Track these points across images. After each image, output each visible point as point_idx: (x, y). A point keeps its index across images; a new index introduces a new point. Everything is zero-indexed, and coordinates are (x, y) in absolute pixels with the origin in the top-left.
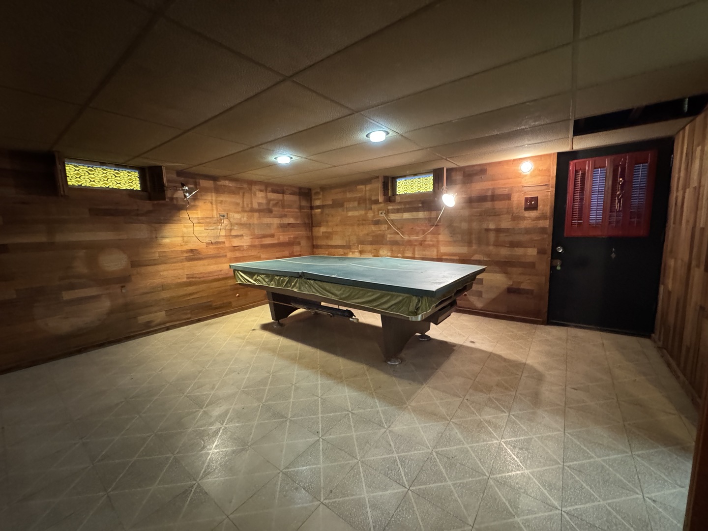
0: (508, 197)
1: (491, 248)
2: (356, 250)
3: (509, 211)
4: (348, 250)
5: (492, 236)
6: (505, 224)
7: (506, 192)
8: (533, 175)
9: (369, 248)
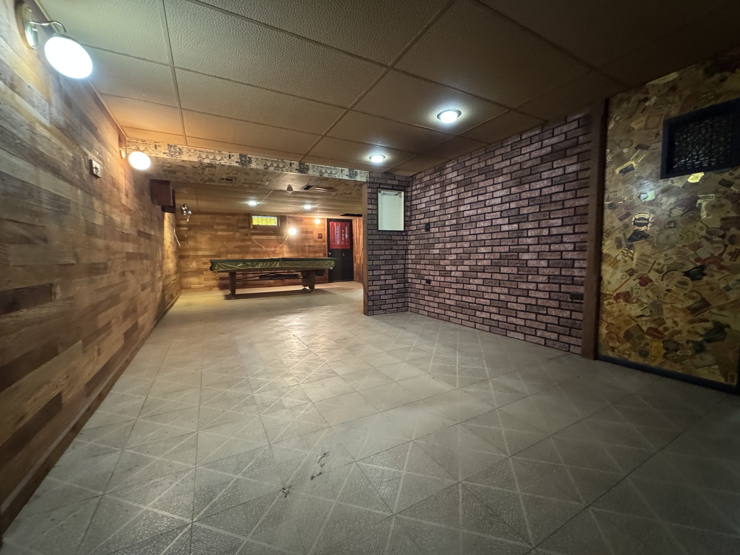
0: (312, 233)
1: (307, 254)
3: (313, 238)
5: (307, 248)
6: (312, 244)
7: (311, 230)
8: (320, 225)
9: (237, 256)
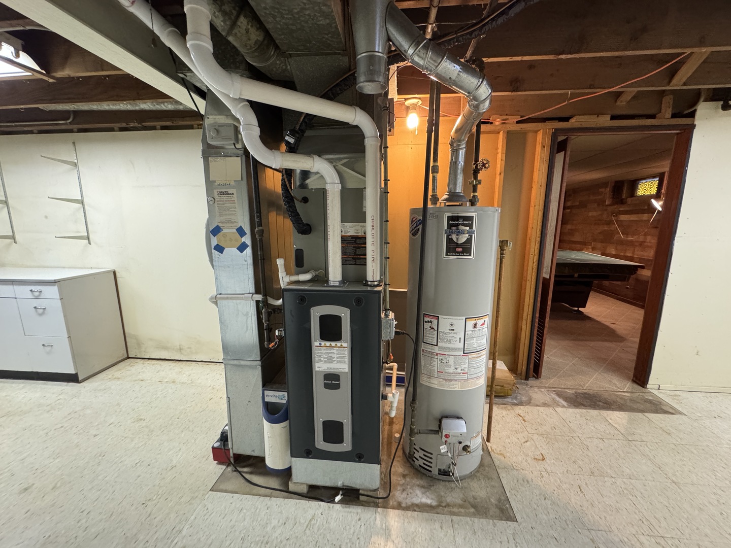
2: (590, 247)
4: (584, 246)
9: (599, 245)
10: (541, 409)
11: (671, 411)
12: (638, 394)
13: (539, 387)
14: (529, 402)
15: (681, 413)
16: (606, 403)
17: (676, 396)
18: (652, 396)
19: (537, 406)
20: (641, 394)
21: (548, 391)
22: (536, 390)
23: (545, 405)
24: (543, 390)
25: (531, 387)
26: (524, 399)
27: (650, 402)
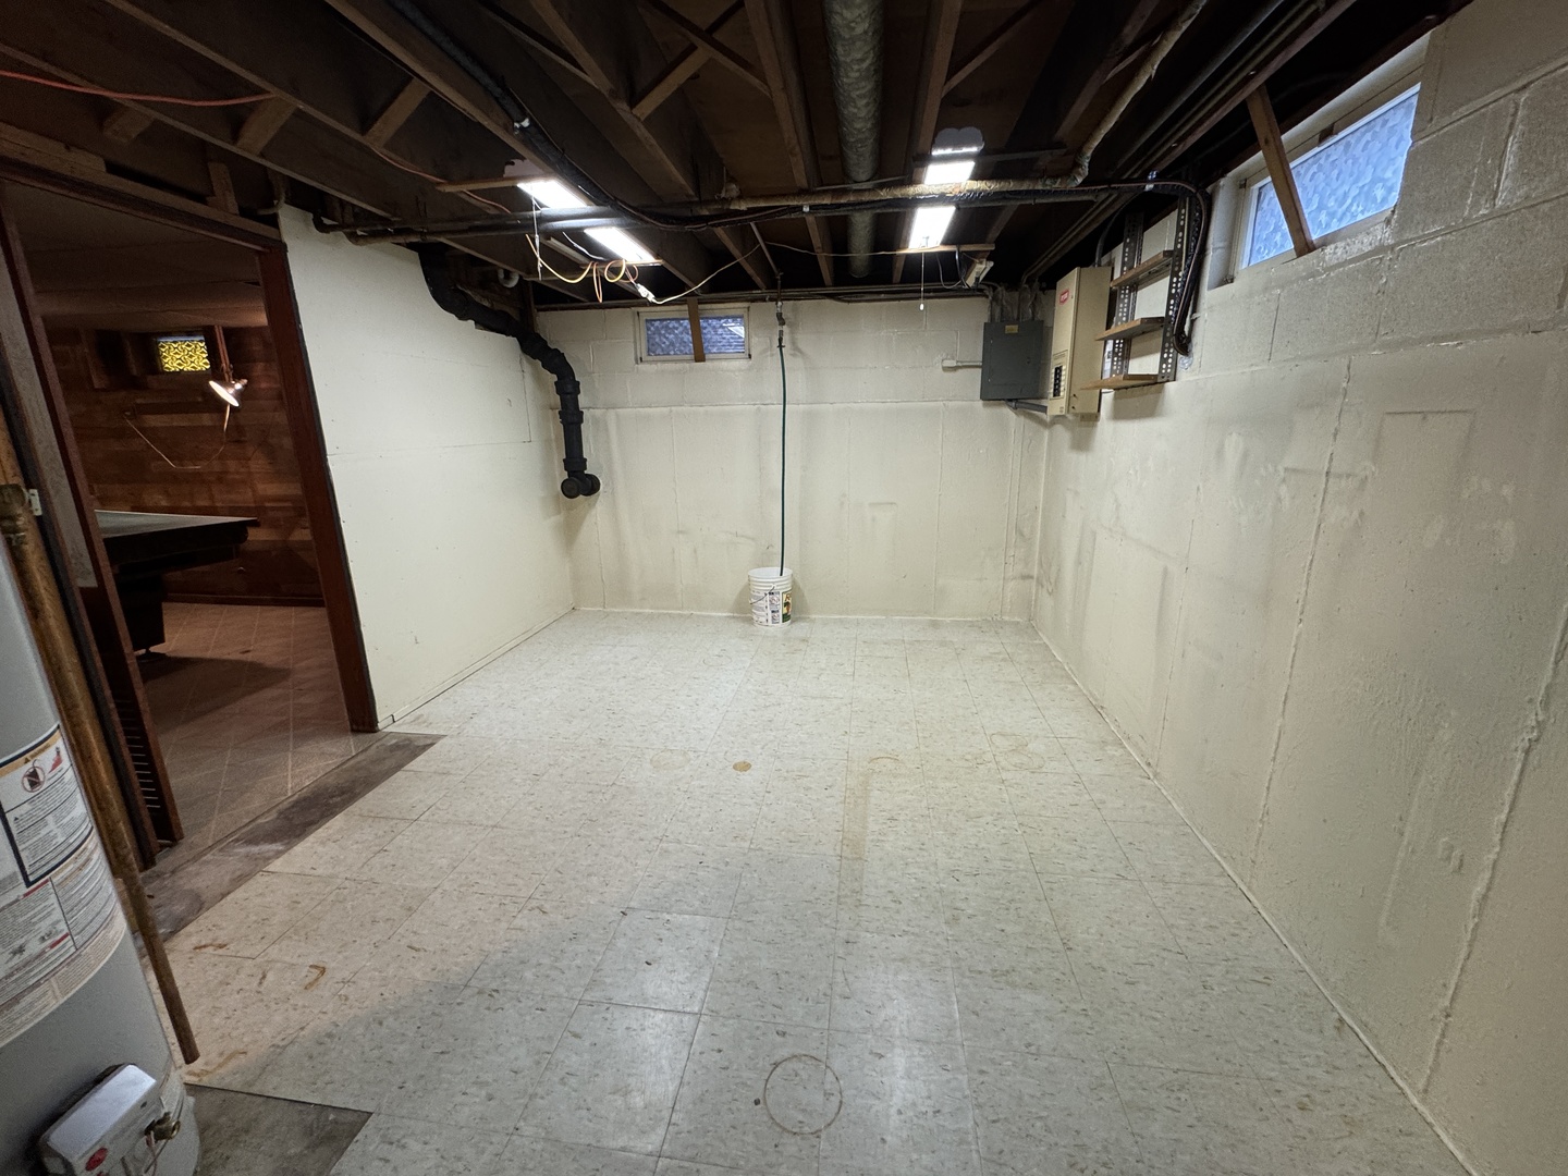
10: (239, 894)
11: (429, 742)
12: (375, 746)
13: (195, 859)
14: (199, 905)
15: (439, 737)
16: (343, 793)
17: (418, 718)
18: (394, 737)
19: (224, 896)
20: (378, 744)
21: (221, 850)
22: (192, 868)
23: (240, 880)
24: (209, 857)
25: (173, 872)
26: (179, 908)
27: (397, 747)
